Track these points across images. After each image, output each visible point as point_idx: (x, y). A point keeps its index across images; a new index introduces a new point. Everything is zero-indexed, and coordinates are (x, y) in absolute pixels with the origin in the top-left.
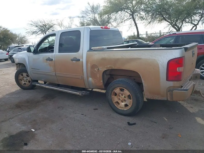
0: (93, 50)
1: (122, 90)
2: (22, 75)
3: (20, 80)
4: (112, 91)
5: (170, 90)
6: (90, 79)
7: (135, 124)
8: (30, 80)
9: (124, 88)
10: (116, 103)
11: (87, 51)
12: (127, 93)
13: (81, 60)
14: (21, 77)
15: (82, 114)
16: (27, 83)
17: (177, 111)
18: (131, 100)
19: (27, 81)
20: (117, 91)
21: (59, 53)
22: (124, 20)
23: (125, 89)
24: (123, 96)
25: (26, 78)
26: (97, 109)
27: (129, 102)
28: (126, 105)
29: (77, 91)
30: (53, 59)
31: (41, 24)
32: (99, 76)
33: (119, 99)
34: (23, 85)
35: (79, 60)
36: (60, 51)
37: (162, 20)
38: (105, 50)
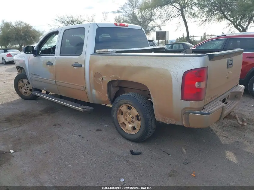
0: (97, 53)
1: (129, 108)
2: (23, 82)
3: (20, 87)
4: (118, 109)
5: (186, 112)
6: (94, 91)
7: (140, 153)
8: (32, 89)
9: (131, 106)
10: (123, 124)
11: (91, 55)
12: (135, 112)
13: (83, 66)
14: (21, 84)
15: (79, 136)
16: (28, 92)
17: (204, 141)
18: (139, 122)
19: (28, 89)
20: (124, 108)
21: (60, 55)
22: (171, 17)
23: (133, 107)
24: (131, 116)
25: (27, 85)
26: (101, 130)
27: (137, 124)
28: (134, 128)
29: (80, 105)
30: (54, 64)
31: (68, 20)
32: (104, 87)
33: (126, 119)
34: (23, 94)
35: (81, 66)
36: (61, 54)
37: (221, 18)
38: (111, 54)
